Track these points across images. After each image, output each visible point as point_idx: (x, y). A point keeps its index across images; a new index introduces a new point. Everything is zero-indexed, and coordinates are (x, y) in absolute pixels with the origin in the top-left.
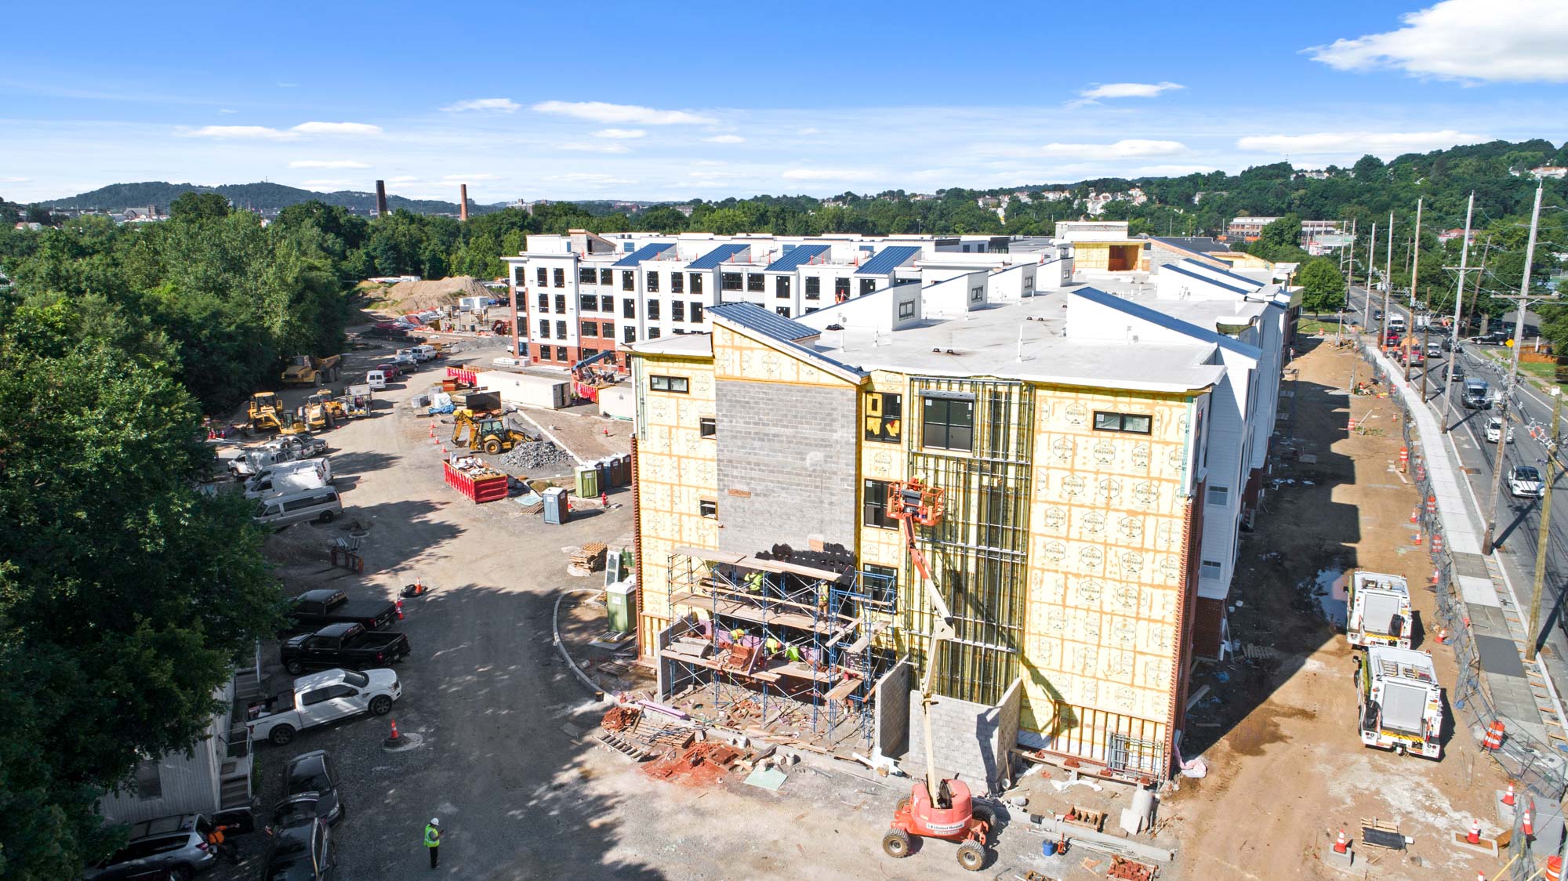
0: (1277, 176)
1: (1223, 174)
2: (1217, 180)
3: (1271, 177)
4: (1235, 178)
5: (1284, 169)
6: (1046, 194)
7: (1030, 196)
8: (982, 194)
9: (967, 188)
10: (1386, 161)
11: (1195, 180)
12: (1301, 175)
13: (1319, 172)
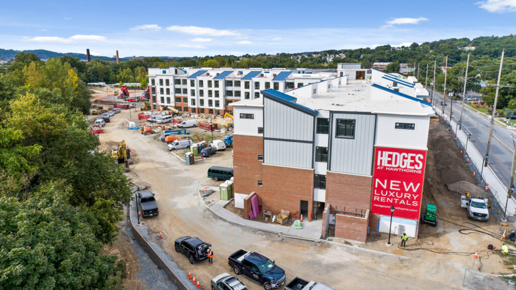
0: (387, 49)
1: (369, 48)
2: (368, 51)
3: (385, 50)
4: (373, 50)
5: (388, 47)
6: (313, 55)
7: (308, 56)
8: (291, 55)
9: (287, 53)
10: (420, 44)
11: (361, 51)
12: (394, 49)
13: (399, 48)
